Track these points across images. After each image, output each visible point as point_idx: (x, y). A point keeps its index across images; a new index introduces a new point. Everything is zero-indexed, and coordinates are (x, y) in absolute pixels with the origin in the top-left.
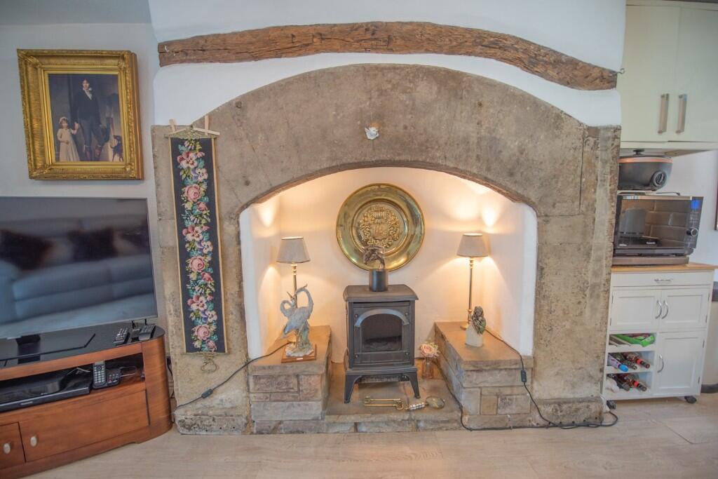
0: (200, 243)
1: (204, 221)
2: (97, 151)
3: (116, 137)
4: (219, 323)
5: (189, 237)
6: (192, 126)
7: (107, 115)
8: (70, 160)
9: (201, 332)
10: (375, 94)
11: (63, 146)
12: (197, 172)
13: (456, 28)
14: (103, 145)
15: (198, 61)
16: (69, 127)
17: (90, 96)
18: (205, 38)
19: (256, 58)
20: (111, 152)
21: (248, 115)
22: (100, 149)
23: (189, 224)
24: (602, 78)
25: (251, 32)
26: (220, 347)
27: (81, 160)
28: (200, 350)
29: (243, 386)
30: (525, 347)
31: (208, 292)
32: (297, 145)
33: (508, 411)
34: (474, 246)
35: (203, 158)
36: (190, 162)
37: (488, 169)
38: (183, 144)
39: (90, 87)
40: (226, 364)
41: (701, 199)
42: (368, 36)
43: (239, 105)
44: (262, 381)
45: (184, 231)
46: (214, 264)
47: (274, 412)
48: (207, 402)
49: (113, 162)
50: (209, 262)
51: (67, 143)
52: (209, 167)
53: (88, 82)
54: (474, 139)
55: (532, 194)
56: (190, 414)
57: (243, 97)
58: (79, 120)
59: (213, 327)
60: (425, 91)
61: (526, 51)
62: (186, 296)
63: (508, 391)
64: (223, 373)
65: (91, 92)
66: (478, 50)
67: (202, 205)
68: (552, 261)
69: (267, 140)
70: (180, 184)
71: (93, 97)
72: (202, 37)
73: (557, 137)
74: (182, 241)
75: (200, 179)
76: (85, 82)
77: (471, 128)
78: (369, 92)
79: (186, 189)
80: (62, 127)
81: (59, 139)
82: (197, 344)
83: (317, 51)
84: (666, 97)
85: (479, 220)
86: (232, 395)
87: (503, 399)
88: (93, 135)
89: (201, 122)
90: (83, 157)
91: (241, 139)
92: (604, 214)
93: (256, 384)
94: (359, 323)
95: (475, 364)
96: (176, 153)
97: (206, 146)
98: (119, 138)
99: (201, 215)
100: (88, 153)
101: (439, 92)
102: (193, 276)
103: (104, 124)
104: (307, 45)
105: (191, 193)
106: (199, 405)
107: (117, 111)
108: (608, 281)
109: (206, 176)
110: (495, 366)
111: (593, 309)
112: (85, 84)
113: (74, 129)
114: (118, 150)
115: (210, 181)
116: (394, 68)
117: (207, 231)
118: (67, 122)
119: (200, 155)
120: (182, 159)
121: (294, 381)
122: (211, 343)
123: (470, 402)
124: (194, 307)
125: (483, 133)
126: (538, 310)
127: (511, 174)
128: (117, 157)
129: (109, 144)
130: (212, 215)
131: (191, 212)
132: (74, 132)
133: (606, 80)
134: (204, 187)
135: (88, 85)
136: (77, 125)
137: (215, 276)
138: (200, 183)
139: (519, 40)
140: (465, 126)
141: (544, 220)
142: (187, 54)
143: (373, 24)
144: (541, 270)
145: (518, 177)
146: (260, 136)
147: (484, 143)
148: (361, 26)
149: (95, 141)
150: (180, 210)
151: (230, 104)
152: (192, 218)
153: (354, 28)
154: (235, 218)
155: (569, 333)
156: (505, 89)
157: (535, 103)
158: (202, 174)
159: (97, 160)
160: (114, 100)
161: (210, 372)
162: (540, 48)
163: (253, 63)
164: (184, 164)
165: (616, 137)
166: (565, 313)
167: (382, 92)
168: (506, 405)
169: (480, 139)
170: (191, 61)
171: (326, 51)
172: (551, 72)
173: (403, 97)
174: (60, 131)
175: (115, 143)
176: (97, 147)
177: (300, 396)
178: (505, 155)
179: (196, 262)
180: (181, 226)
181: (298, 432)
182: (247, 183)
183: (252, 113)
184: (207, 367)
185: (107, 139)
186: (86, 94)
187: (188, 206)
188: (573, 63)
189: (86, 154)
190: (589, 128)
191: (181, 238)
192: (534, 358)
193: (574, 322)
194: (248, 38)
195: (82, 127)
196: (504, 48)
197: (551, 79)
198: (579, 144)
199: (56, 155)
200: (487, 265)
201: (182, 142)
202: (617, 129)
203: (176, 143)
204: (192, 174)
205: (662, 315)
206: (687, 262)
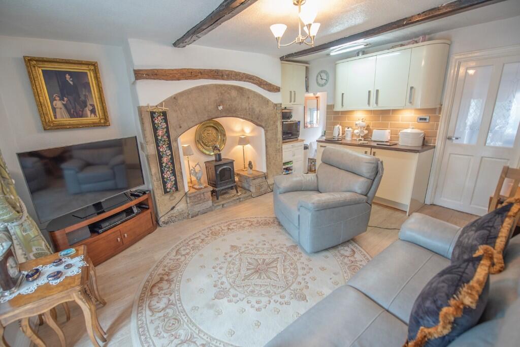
0: (165, 151)
1: (166, 143)
2: (80, 112)
3: (91, 105)
4: (176, 180)
5: (161, 150)
6: (156, 106)
7: (84, 93)
8: (64, 118)
9: (169, 185)
10: (220, 94)
11: (58, 110)
12: (162, 124)
13: (240, 73)
14: (83, 109)
15: (154, 79)
16: (60, 100)
17: (71, 83)
18: (158, 70)
19: (179, 79)
20: (89, 113)
21: (179, 102)
22: (83, 111)
23: (160, 145)
24: (277, 89)
25: (176, 70)
26: (177, 189)
27: (71, 118)
28: (169, 192)
29: (185, 202)
30: (264, 170)
31: (170, 169)
32: (197, 112)
33: (262, 190)
34: (243, 141)
35: (164, 119)
36: (159, 120)
37: (252, 118)
38: (155, 114)
39: (70, 78)
40: (178, 196)
41: (299, 122)
42: (216, 74)
43: (175, 98)
44: (192, 198)
45: (159, 148)
46: (172, 159)
47: (197, 208)
48: (172, 212)
49: (90, 118)
50: (170, 158)
51: (61, 109)
52: (166, 122)
53: (69, 75)
54: (248, 108)
55: (263, 124)
56: (166, 218)
57: (176, 95)
58: (66, 96)
59: (174, 182)
60: (234, 93)
61: (259, 81)
62: (162, 172)
63: (262, 184)
64: (177, 199)
65: (72, 81)
66: (247, 80)
67: (165, 137)
68: (269, 144)
69: (186, 111)
70: (155, 130)
71: (73, 83)
72: (156, 70)
73: (268, 107)
74: (159, 151)
75: (163, 127)
76: (67, 75)
77: (247, 105)
78: (218, 93)
79: (158, 131)
80: (56, 100)
81: (55, 106)
82: (168, 190)
83: (200, 78)
84: (291, 92)
85: (243, 131)
86: (181, 206)
87: (261, 186)
88: (76, 104)
89: (161, 104)
90: (72, 116)
91: (177, 111)
92: (280, 129)
93: (190, 200)
94: (218, 172)
95: (253, 177)
96: (152, 117)
97: (164, 114)
98: (93, 105)
99: (165, 141)
100: (75, 114)
101: (238, 94)
102: (164, 165)
103: (83, 98)
104: (196, 76)
105: (160, 133)
106: (169, 213)
107: (90, 91)
108: (282, 147)
109: (166, 126)
110: (258, 177)
111: (279, 156)
112: (68, 77)
113: (64, 101)
114: (93, 111)
115: (167, 128)
116: (224, 86)
117: (168, 147)
118: (58, 97)
119: (162, 117)
120: (155, 120)
121: (202, 195)
122: (173, 189)
123: (253, 189)
124: (165, 176)
125: (250, 107)
126: (267, 161)
127: (258, 119)
128: (93, 115)
129: (87, 109)
130: (169, 140)
131: (161, 140)
132: (65, 103)
133: (277, 90)
134: (165, 130)
135: (69, 77)
136: (65, 99)
137: (173, 163)
138: (163, 129)
139: (257, 77)
140: (245, 105)
141: (266, 131)
142: (149, 76)
143: (217, 70)
144: (266, 146)
145: (259, 119)
146: (184, 110)
147: (251, 110)
148: (213, 70)
149: (78, 107)
150: (157, 140)
151: (171, 97)
152: (162, 142)
153: (211, 71)
154: (176, 140)
155: (274, 164)
156: (254, 92)
157: (262, 97)
158: (164, 125)
159: (81, 117)
160: (87, 86)
161: (173, 200)
162: (262, 80)
163: (177, 81)
164: (156, 122)
165: (281, 106)
166: (273, 158)
167: (221, 93)
168: (262, 188)
169: (249, 108)
170: (151, 79)
171: (203, 78)
172: (265, 87)
173: (228, 95)
174: (55, 102)
175: (91, 108)
176: (80, 110)
177: (205, 200)
178: (256, 112)
179: (165, 159)
180: (158, 146)
181: (205, 213)
182: (180, 127)
183: (180, 101)
184: (171, 198)
185: (86, 106)
186: (68, 82)
187: (159, 138)
188: (270, 85)
189: (73, 114)
190: (275, 104)
191: (158, 150)
192: (267, 173)
193: (275, 161)
194: (175, 72)
195: (69, 100)
196: (253, 80)
197: (265, 89)
198: (273, 108)
199: (54, 115)
200: (248, 147)
201: (155, 113)
202: (281, 104)
203: (152, 113)
204: (160, 125)
205: (294, 155)
206: (298, 140)
